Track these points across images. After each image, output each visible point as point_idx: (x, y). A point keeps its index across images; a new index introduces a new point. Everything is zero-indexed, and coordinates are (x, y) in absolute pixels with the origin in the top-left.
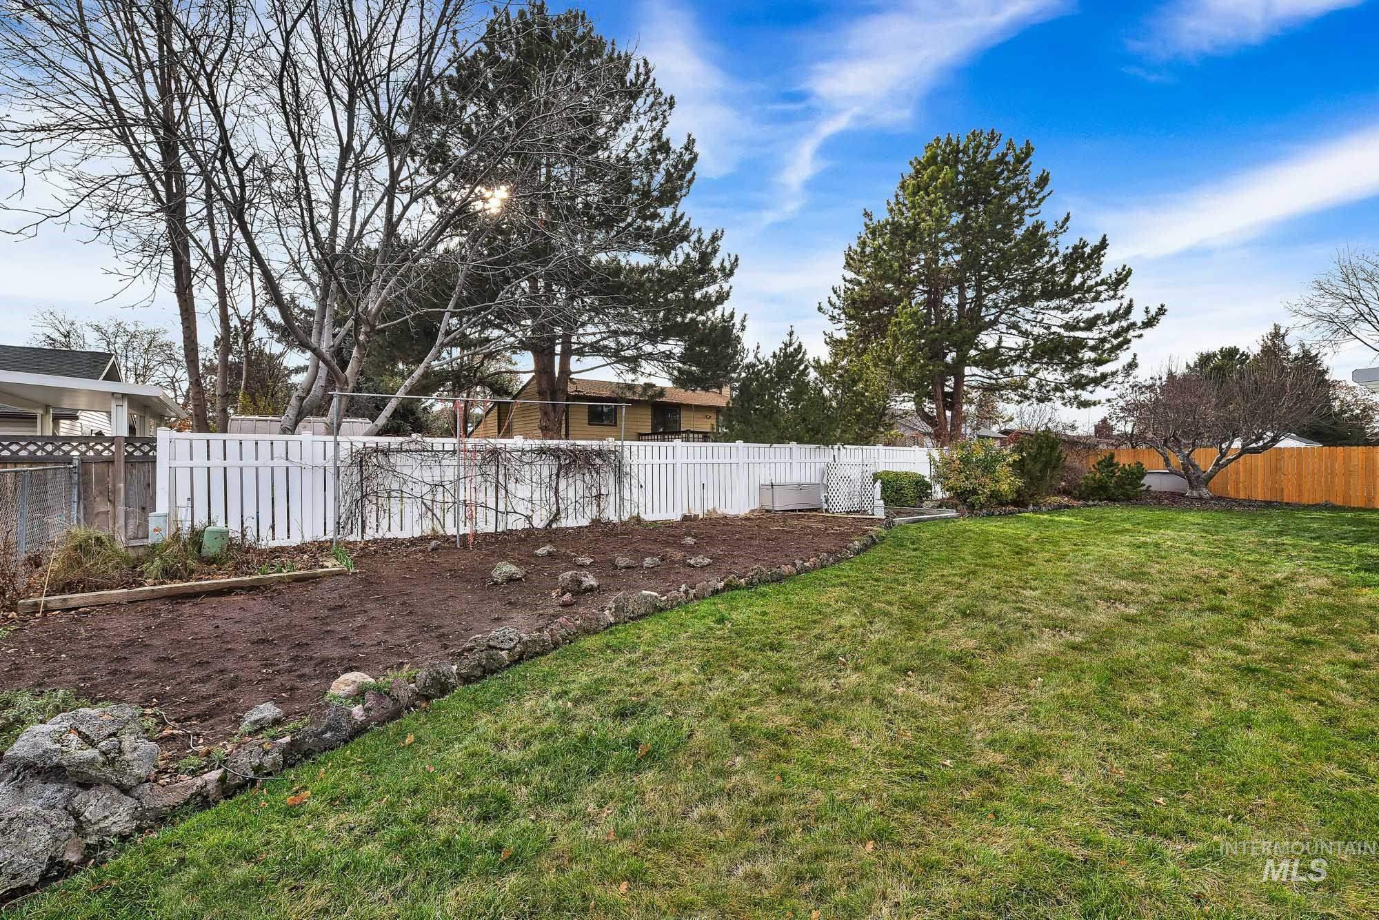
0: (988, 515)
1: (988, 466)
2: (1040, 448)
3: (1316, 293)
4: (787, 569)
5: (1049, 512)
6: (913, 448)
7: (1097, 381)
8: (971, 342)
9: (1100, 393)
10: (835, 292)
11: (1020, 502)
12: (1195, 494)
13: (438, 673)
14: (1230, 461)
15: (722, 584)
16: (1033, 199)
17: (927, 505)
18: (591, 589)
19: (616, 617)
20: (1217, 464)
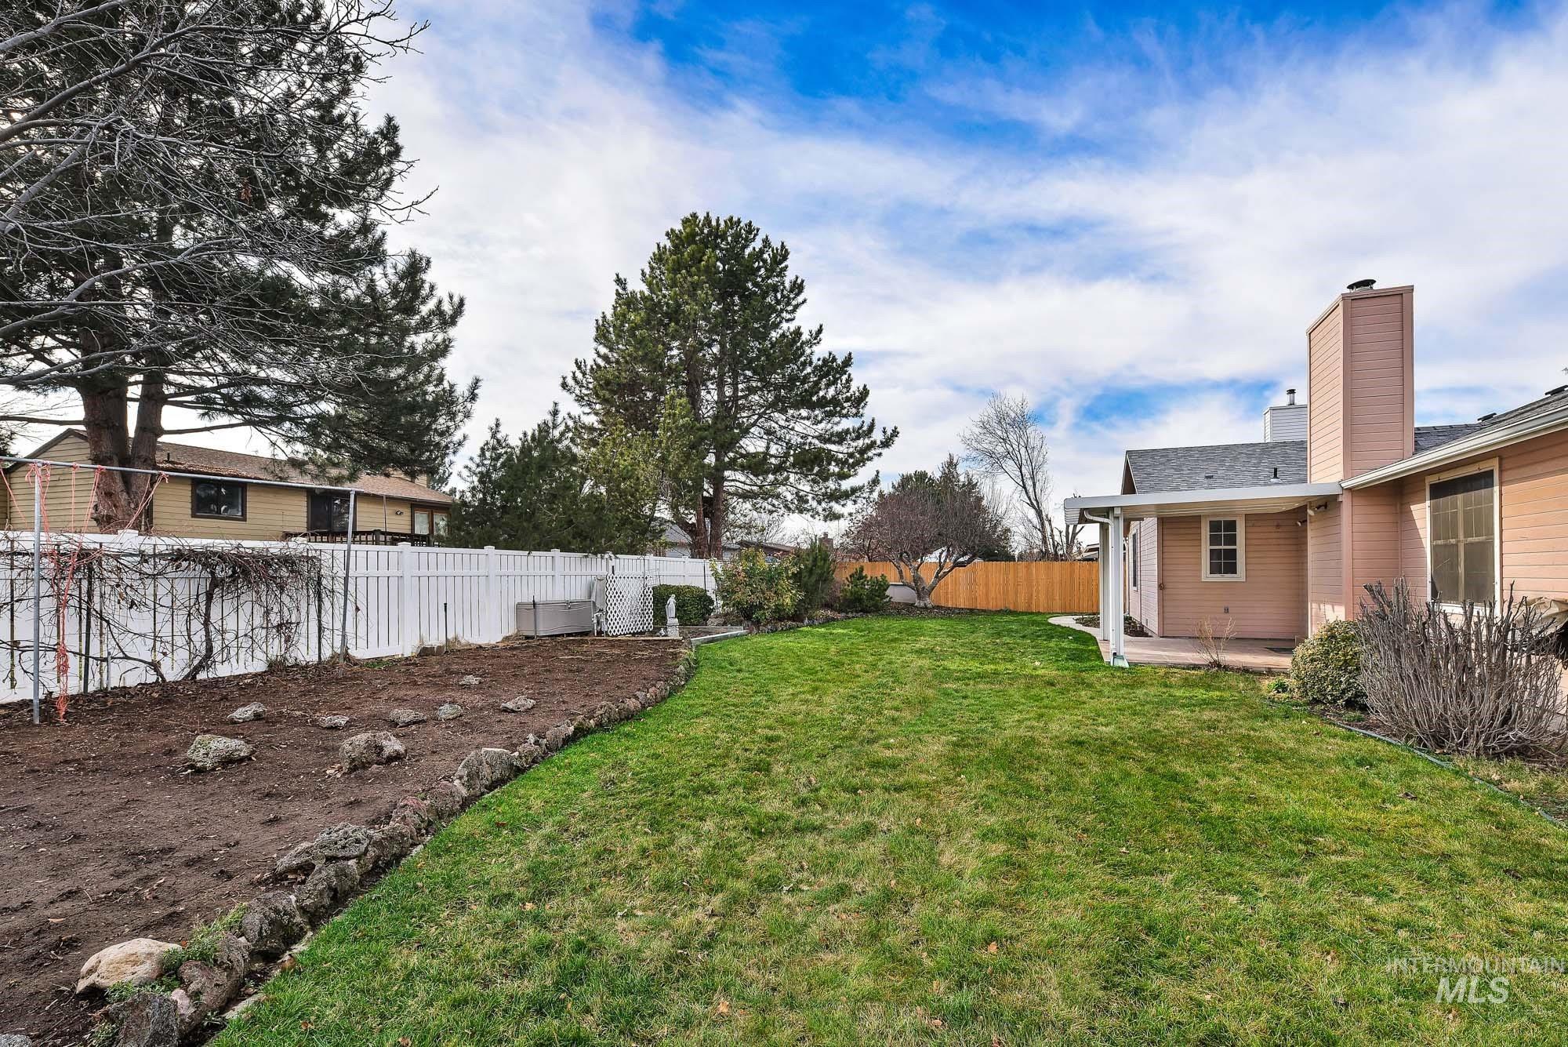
0: (772, 631)
1: (771, 578)
2: (815, 560)
3: (980, 430)
4: (632, 704)
5: (821, 625)
6: (683, 559)
7: (846, 495)
8: (731, 445)
9: (850, 507)
10: (579, 368)
11: (797, 617)
12: (922, 605)
13: (277, 911)
14: (946, 574)
15: (572, 728)
16: (788, 304)
17: (712, 622)
18: (397, 757)
19: (469, 787)
20: (937, 577)
